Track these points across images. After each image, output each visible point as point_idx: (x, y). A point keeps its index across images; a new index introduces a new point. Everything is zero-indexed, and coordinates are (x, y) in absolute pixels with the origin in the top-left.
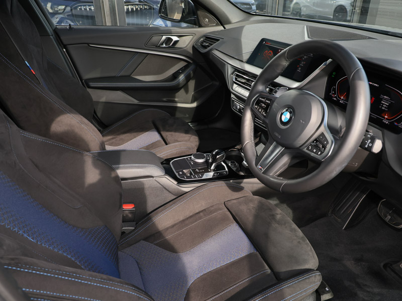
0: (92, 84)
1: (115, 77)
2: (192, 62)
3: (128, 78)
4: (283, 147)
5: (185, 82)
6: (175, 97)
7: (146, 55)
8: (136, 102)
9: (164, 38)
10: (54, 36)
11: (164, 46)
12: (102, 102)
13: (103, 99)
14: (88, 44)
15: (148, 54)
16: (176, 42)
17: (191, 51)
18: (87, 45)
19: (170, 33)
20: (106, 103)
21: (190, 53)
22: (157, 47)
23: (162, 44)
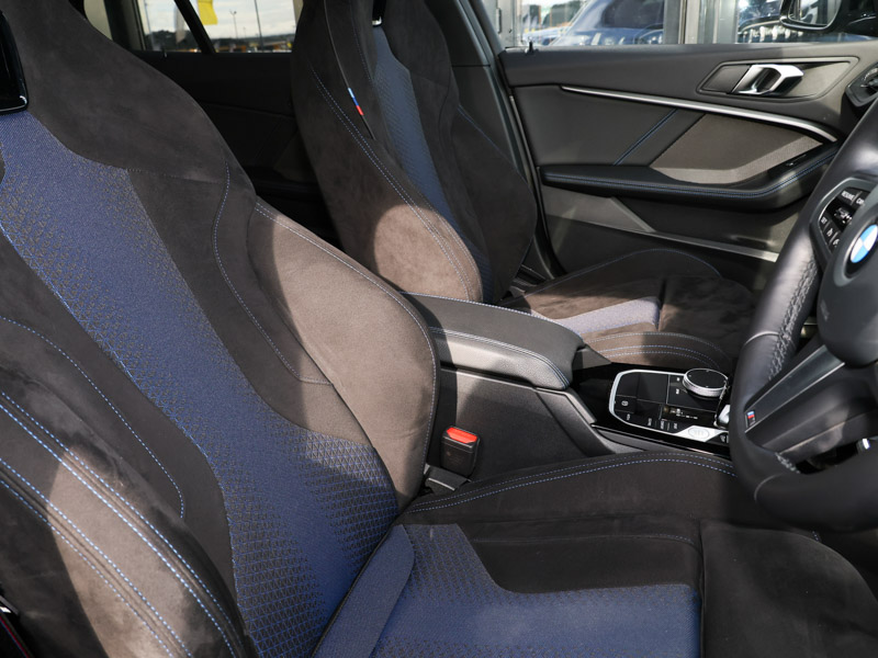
0: (551, 177)
1: (611, 165)
2: (833, 139)
3: (644, 171)
4: (842, 360)
5: (798, 194)
6: (767, 236)
7: (699, 115)
8: (647, 229)
9: (755, 70)
10: (493, 67)
11: (753, 91)
12: (566, 220)
13: (570, 214)
14: (560, 85)
15: (705, 112)
16: (792, 82)
17: (837, 108)
18: (557, 87)
19: (776, 56)
20: (576, 223)
21: (833, 113)
22: (731, 95)
23: (748, 87)
